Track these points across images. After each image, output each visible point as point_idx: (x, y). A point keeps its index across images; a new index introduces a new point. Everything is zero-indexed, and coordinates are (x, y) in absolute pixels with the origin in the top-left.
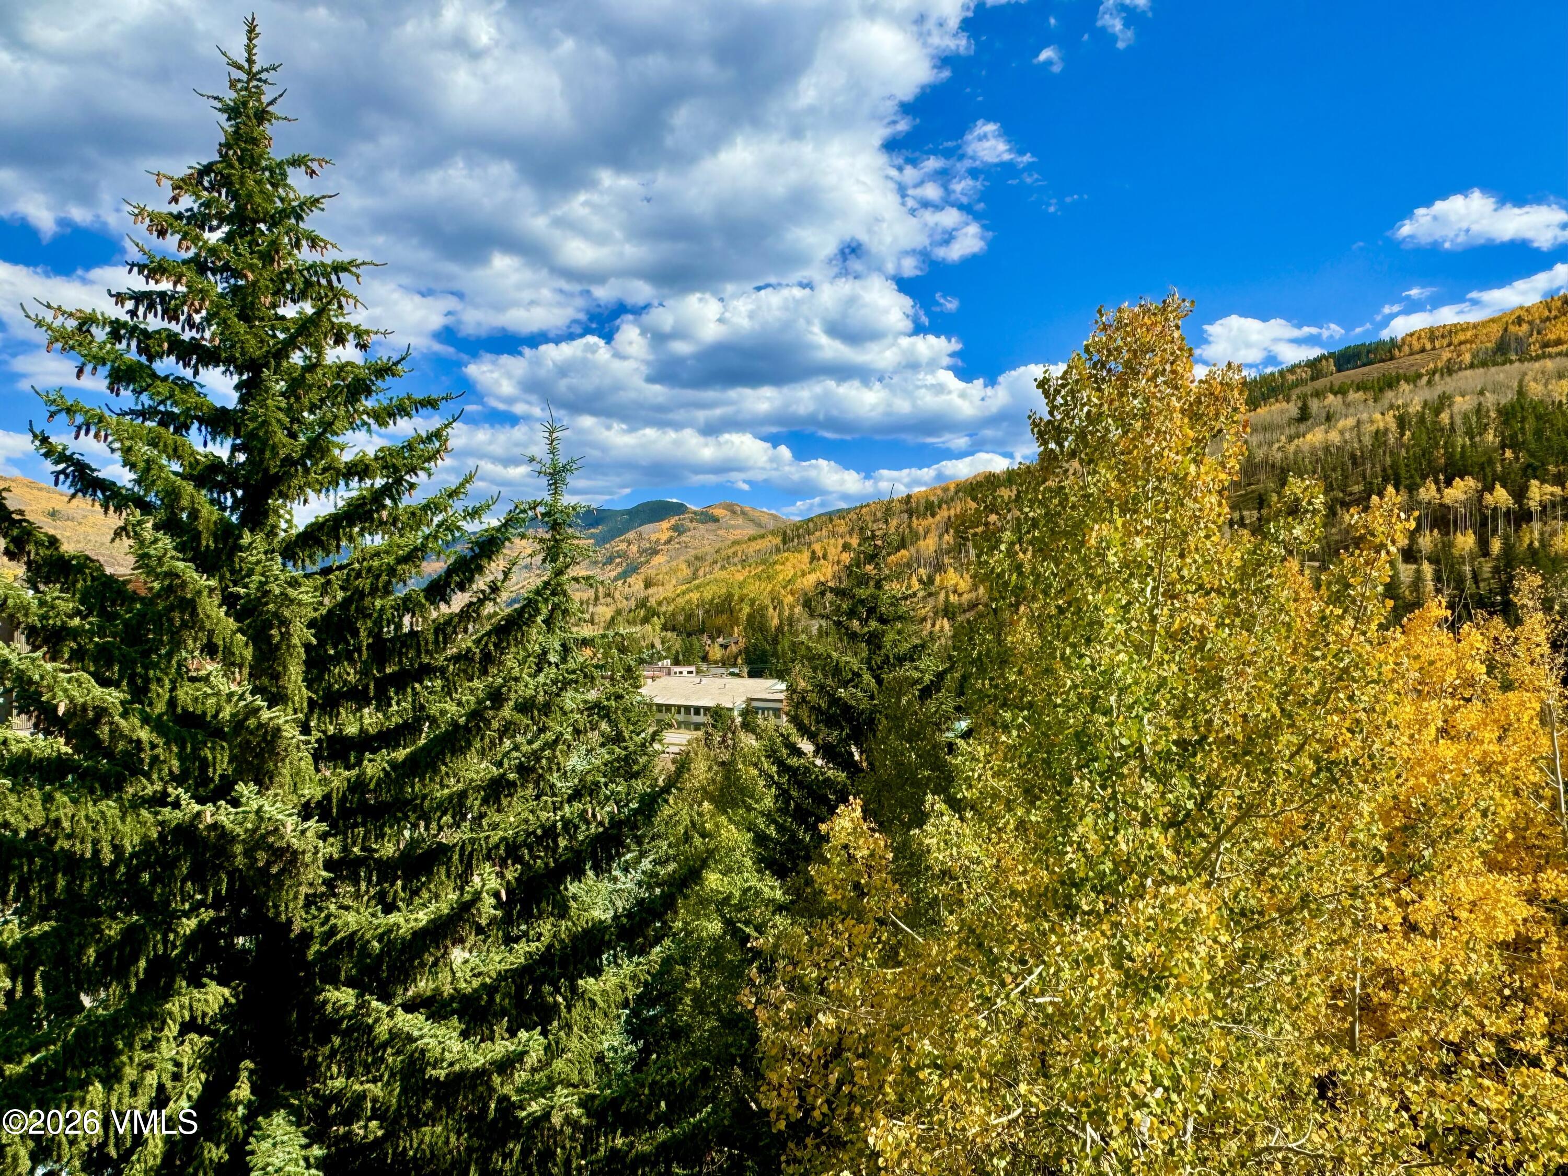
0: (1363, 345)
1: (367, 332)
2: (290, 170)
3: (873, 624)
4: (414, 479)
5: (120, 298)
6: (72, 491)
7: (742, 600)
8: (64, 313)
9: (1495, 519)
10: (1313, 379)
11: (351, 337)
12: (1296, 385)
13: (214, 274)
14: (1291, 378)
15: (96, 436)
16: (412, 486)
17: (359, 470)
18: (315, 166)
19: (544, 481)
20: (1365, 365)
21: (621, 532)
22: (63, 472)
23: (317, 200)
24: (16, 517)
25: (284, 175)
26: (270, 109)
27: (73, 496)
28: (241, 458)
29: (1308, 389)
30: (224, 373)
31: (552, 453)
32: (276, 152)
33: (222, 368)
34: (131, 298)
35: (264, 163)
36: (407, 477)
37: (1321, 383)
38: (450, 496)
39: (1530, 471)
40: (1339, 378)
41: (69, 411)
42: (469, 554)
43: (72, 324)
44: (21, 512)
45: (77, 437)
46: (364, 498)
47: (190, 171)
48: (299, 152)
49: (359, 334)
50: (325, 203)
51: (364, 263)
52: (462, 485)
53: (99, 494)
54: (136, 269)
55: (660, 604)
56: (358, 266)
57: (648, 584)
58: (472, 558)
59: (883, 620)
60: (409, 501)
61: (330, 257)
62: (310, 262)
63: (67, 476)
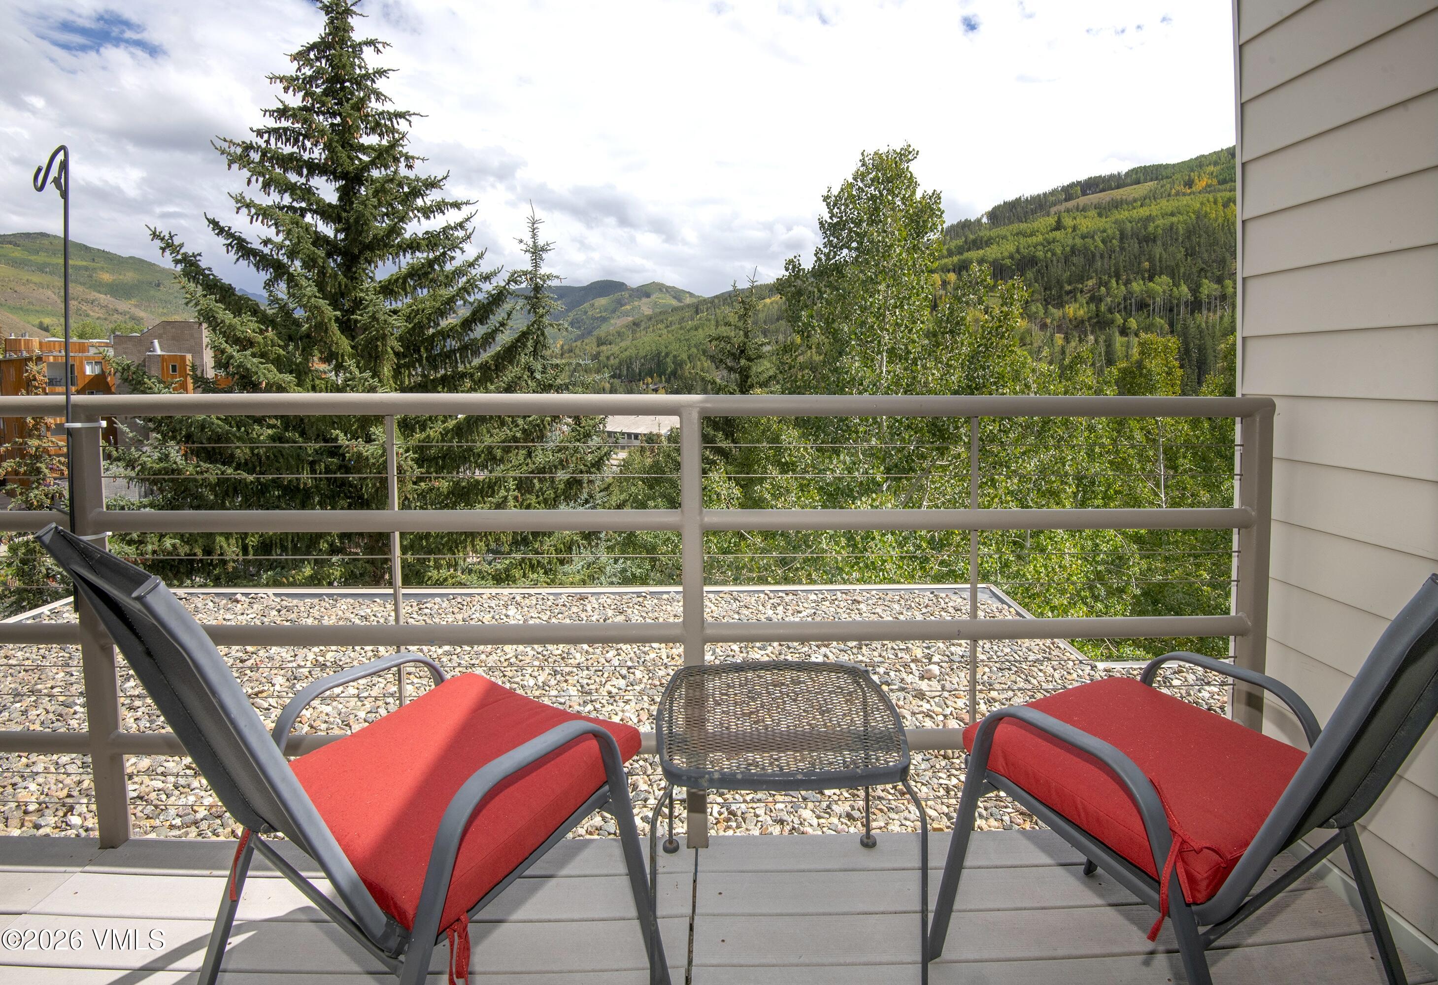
0: (1100, 177)
1: (413, 158)
2: (365, 48)
3: (743, 362)
4: (453, 254)
5: (260, 133)
6: (236, 257)
7: (667, 355)
8: (234, 144)
9: (1178, 305)
10: (1066, 200)
11: (402, 159)
12: (1054, 204)
13: (318, 115)
14: (1052, 199)
15: (262, 222)
16: (453, 258)
17: (413, 246)
18: (380, 46)
19: (528, 256)
20: (1101, 191)
21: (580, 303)
22: (230, 244)
23: (385, 71)
24: (207, 272)
25: (361, 50)
26: (353, 8)
27: (238, 260)
28: (341, 236)
29: (1062, 207)
30: (327, 181)
31: (533, 237)
32: (357, 36)
33: (325, 178)
34: (265, 132)
35: (349, 43)
36: (449, 252)
37: (1070, 204)
38: (469, 266)
39: (1203, 274)
40: (1082, 201)
41: (248, 206)
42: (486, 302)
43: (239, 150)
44: (210, 269)
45: (251, 223)
46: (422, 264)
47: (301, 49)
48: (372, 37)
49: (407, 158)
50: (391, 74)
51: (414, 114)
52: (476, 259)
53: (251, 258)
54: (268, 114)
55: (608, 358)
56: (410, 115)
57: (601, 342)
58: (488, 304)
59: (749, 359)
60: (449, 267)
61: (389, 107)
62: (380, 110)
63: (233, 247)
